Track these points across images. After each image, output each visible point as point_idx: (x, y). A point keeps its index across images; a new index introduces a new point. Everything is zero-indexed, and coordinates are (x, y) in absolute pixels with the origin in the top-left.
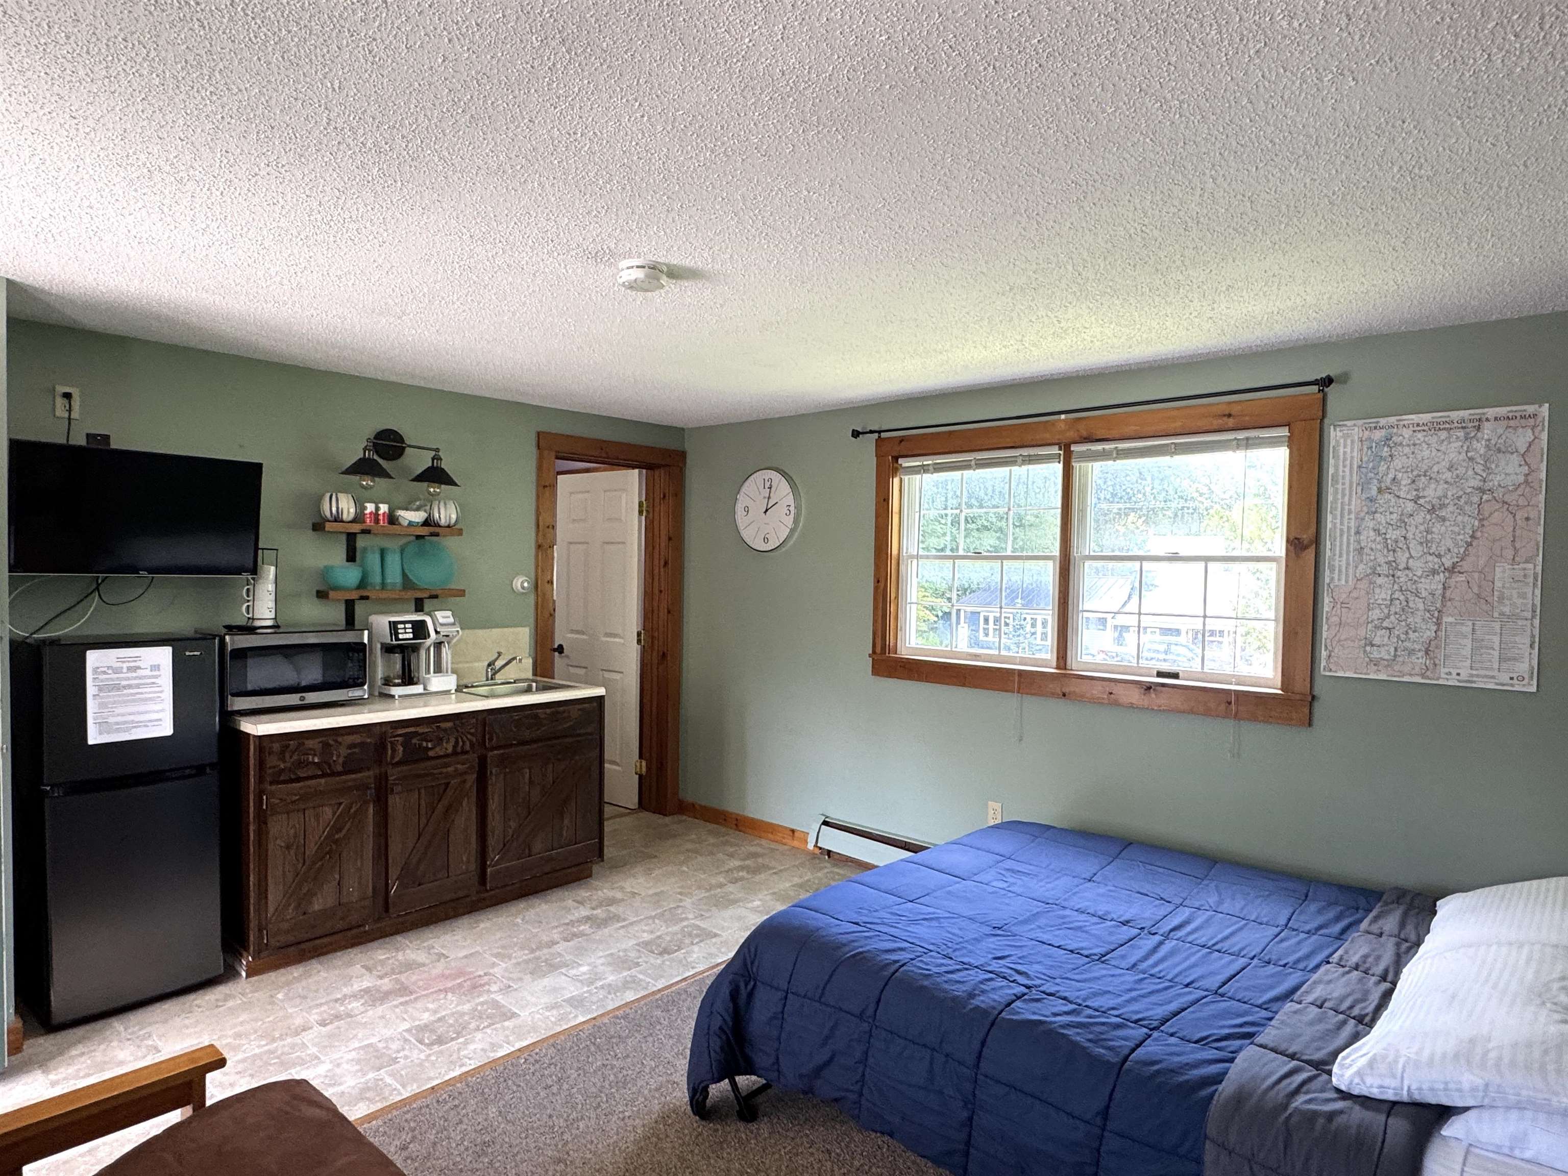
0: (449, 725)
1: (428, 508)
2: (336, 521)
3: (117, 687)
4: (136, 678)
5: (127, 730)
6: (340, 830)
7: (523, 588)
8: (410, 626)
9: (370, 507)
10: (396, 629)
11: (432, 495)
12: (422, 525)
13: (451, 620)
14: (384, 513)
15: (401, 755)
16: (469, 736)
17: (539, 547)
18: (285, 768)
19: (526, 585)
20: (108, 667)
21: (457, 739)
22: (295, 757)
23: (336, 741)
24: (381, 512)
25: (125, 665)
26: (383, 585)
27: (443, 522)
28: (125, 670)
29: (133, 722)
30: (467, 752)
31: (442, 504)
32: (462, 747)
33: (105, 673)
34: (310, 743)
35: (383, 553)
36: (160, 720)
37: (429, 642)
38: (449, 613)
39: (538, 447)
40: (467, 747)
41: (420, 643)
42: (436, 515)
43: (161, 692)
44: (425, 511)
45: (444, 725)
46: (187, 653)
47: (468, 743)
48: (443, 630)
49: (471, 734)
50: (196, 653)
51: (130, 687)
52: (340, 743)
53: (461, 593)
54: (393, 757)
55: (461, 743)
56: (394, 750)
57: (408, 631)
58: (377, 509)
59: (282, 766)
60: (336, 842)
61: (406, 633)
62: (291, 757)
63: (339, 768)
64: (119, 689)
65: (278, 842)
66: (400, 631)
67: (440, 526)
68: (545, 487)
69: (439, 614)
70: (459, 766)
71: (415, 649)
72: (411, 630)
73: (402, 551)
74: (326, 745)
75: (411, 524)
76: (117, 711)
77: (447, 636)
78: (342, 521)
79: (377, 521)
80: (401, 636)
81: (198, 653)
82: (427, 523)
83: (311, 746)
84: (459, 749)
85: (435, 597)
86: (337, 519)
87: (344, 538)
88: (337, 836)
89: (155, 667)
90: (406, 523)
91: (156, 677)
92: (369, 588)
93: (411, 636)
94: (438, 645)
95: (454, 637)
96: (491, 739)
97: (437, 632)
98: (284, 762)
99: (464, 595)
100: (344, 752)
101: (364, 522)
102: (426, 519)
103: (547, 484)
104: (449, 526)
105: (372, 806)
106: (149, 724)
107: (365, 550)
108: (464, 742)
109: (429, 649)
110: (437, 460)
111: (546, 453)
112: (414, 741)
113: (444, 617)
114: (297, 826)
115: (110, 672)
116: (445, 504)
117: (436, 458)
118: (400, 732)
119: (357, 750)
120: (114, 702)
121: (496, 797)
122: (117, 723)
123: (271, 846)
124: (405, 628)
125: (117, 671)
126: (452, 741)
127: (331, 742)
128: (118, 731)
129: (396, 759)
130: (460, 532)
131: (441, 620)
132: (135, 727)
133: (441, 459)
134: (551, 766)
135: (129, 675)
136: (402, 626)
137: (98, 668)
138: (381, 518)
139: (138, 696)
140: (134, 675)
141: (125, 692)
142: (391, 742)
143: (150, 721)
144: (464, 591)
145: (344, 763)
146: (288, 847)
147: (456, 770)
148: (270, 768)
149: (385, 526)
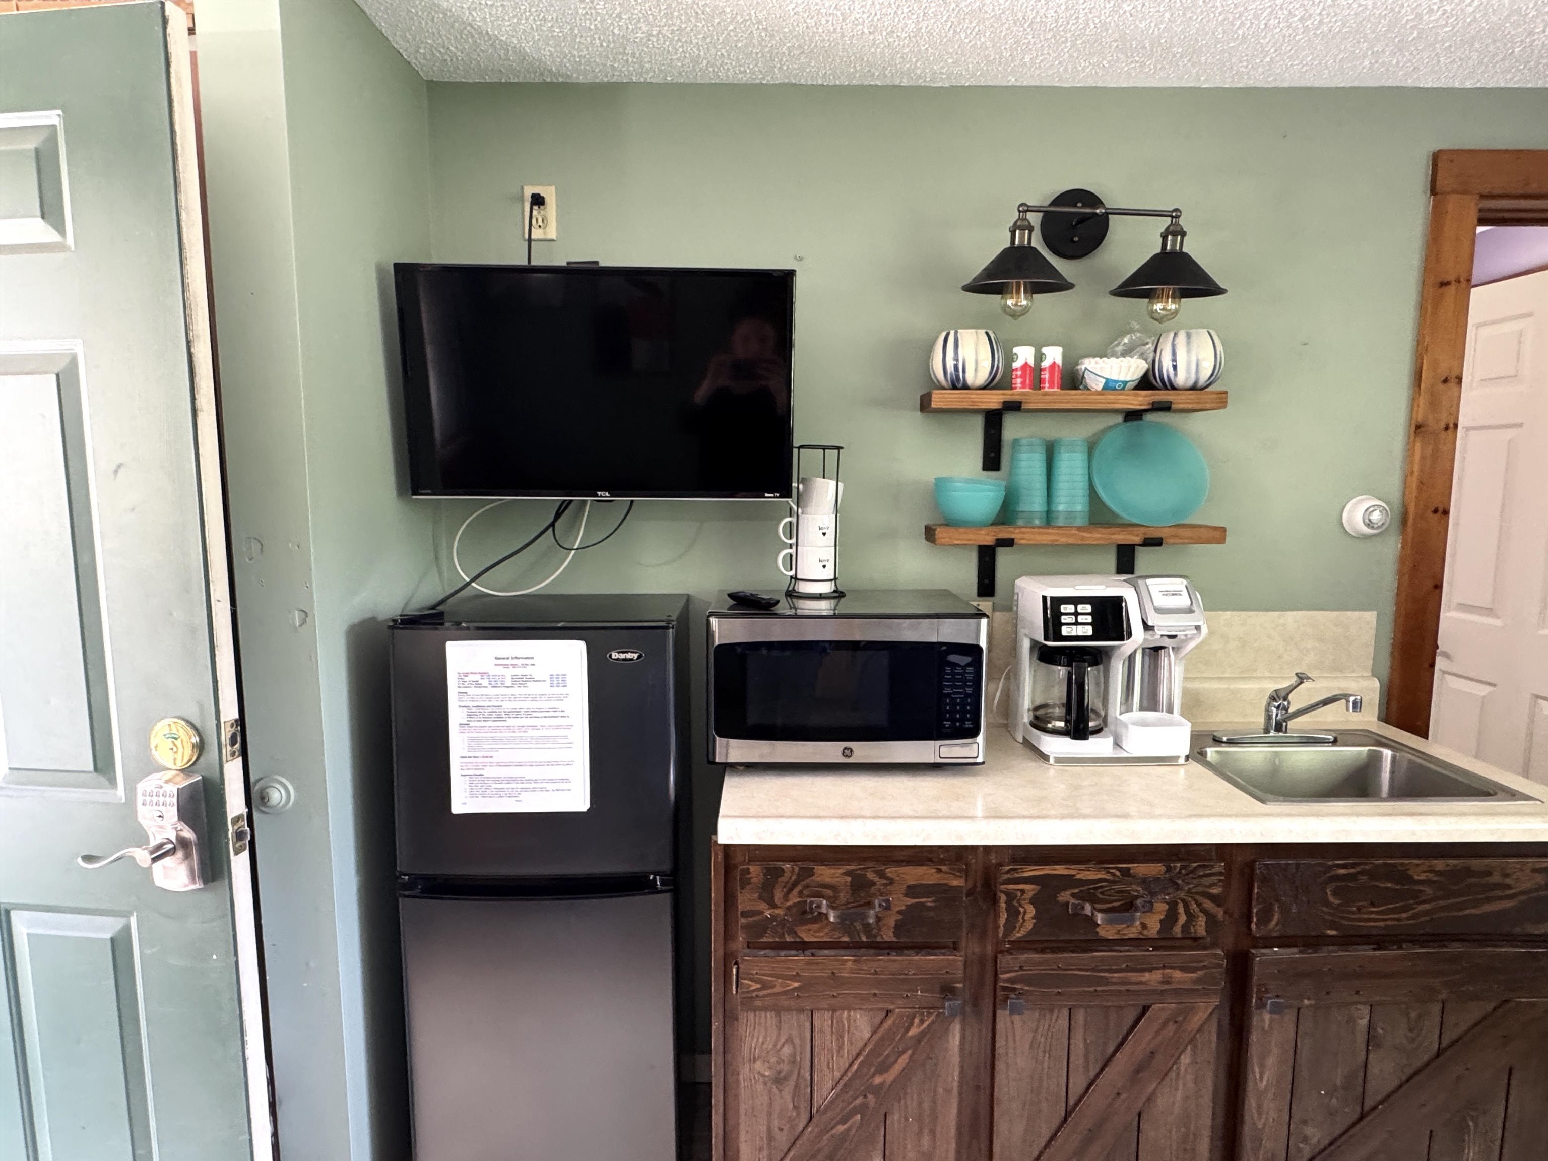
0: (1154, 869)
1: (1150, 346)
2: (954, 387)
3: (498, 715)
4: (526, 698)
5: (514, 795)
6: (883, 1068)
7: (1369, 524)
8: (1088, 608)
9: (1024, 355)
10: (1057, 614)
11: (1160, 320)
12: (1136, 388)
13: (1183, 601)
14: (1054, 365)
15: (1029, 925)
16: (1208, 904)
17: (1418, 429)
18: (774, 918)
19: (1376, 516)
20: (482, 674)
21: (1173, 906)
22: (794, 899)
23: (882, 875)
24: (1046, 364)
25: (509, 673)
26: (1049, 516)
27: (1181, 379)
28: (508, 682)
29: (521, 779)
30: (1196, 942)
31: (1182, 336)
32: (1185, 927)
33: (478, 685)
34: (826, 874)
35: (1051, 452)
36: (566, 780)
37: (1127, 647)
38: (1179, 584)
39: (1433, 191)
40: (1200, 927)
41: (1112, 647)
42: (1167, 364)
43: (569, 727)
44: (1142, 356)
45: (1141, 869)
46: (615, 655)
47: (1202, 921)
48: (1163, 624)
49: (1213, 898)
50: (629, 656)
51: (517, 713)
52: (891, 882)
53: (1218, 535)
54: (1010, 926)
55: (1183, 918)
56: (1014, 913)
57: (1081, 619)
58: (1039, 357)
59: (768, 914)
60: (877, 1090)
61: (1077, 623)
62: (786, 898)
63: (888, 936)
64: (499, 718)
65: (758, 1065)
66: (1064, 619)
67: (1173, 388)
68: (1444, 284)
69: (1156, 585)
70: (1178, 974)
71: (1099, 657)
72: (1089, 619)
73: (1091, 447)
74: (859, 885)
75: (1109, 386)
76: (501, 756)
77: (1173, 637)
78: (966, 387)
79: (1037, 384)
80: (1065, 631)
81: (636, 656)
82: (1146, 383)
83: (828, 880)
84: (1177, 930)
85: (1156, 542)
86: (957, 384)
87: (978, 424)
88: (878, 1080)
89: (559, 680)
90: (1097, 385)
91: (560, 698)
92: (1020, 522)
93: (1089, 631)
94: (1155, 651)
95: (1187, 640)
96: (1265, 916)
97: (1147, 627)
98: (773, 905)
99: (1221, 540)
100: (900, 902)
101: (1011, 387)
102: (1146, 376)
103: (1451, 277)
104: (1194, 388)
105: (956, 1029)
106: (550, 786)
107: (1016, 443)
108: (1191, 917)
109: (1131, 658)
110: (1175, 234)
111: (1453, 203)
112: (1065, 896)
113: (1166, 593)
114: (797, 1041)
115: (485, 682)
116: (1189, 336)
117: (1176, 231)
118: (1031, 871)
119: (929, 902)
120: (495, 741)
121: (1271, 1061)
122: (498, 780)
123: (745, 1072)
124: (1076, 614)
125: (495, 683)
126: (1161, 908)
127: (871, 876)
128: (500, 793)
129: (1018, 935)
130: (1221, 400)
131: (1161, 601)
132: (525, 790)
133: (1183, 234)
134: (1436, 1008)
135: (517, 691)
136: (1070, 608)
137: (466, 675)
138: (1046, 376)
139: (531, 733)
140: (522, 691)
141: (511, 722)
142: (1007, 894)
143: (552, 781)
144: (1223, 530)
145: (899, 928)
146: (779, 1080)
147: (1167, 981)
148: (744, 914)
149: (1054, 394)
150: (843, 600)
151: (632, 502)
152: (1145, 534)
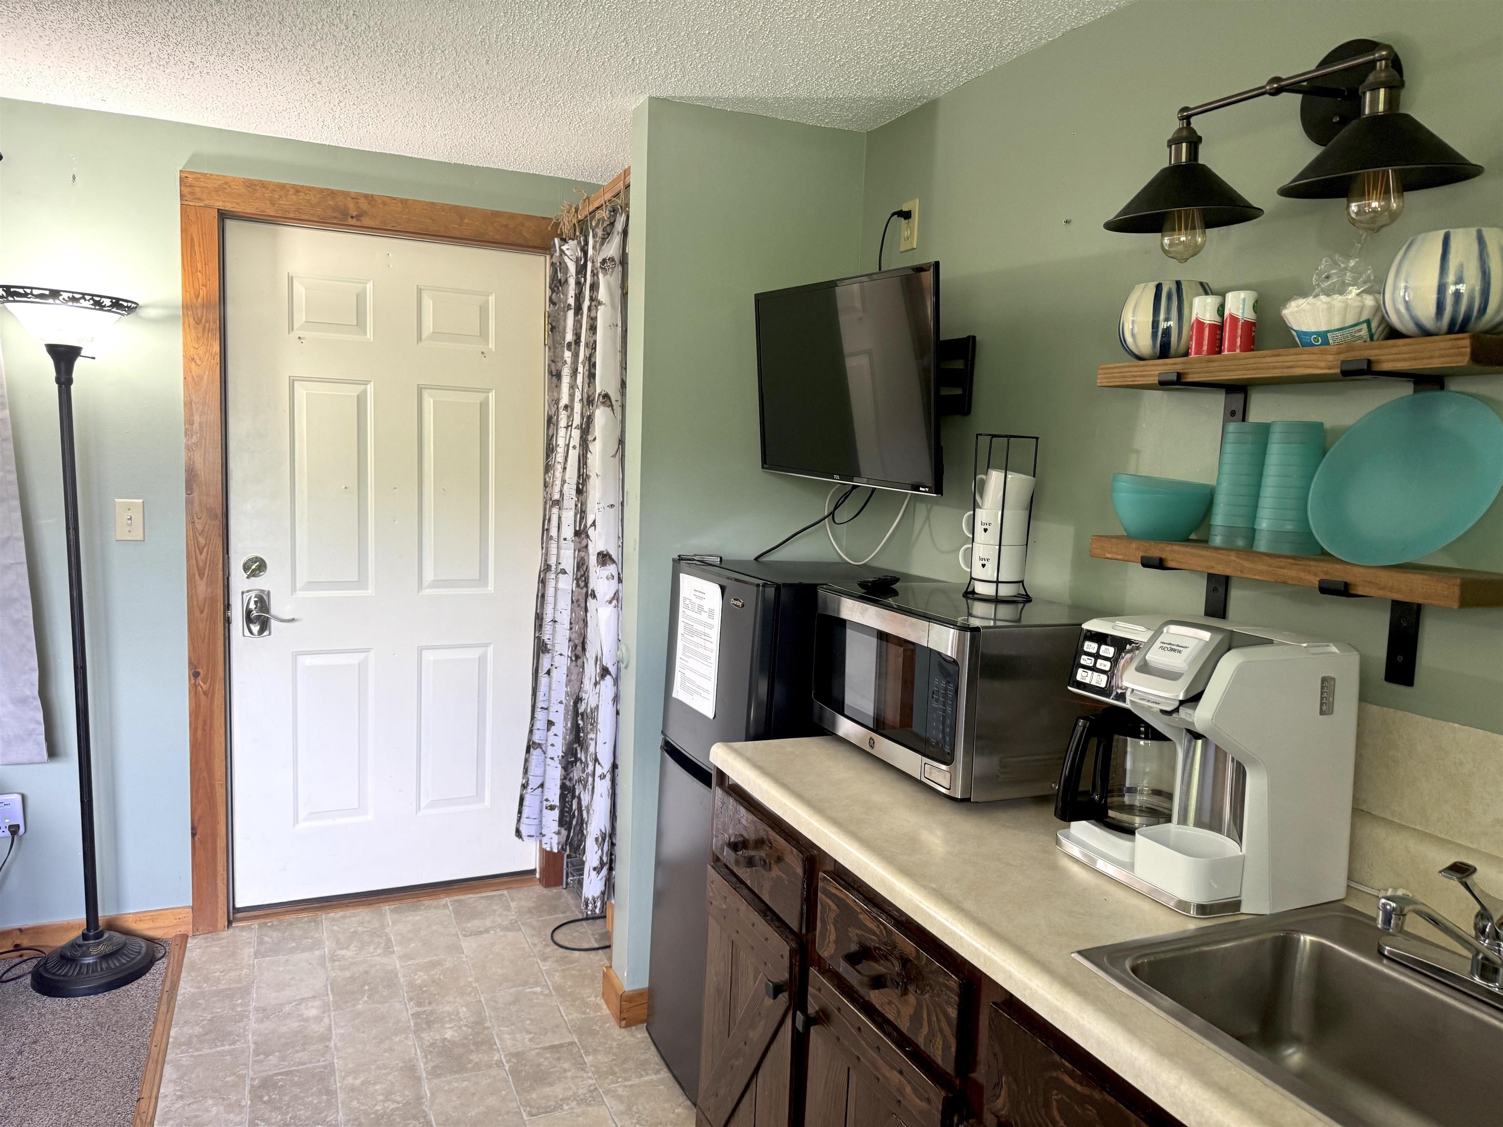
4: (701, 623)
5: (692, 692)
8: (1111, 651)
15: (832, 948)
16: (945, 1025)
20: (690, 601)
25: (697, 602)
26: (1254, 536)
28: (696, 609)
29: (695, 683)
32: (927, 1040)
33: (688, 607)
36: (708, 692)
40: (938, 1050)
43: (712, 651)
46: (733, 601)
47: (939, 1043)
49: (949, 1021)
50: (738, 603)
51: (697, 633)
54: (822, 940)
55: (926, 1027)
56: (824, 927)
57: (1100, 664)
58: (1220, 309)
61: (1094, 669)
66: (1084, 660)
72: (1107, 666)
80: (1080, 675)
81: (741, 604)
84: (921, 1039)
88: (751, 1033)
89: (711, 613)
91: (711, 627)
93: (1102, 681)
106: (702, 693)
108: (931, 1030)
114: (726, 961)
118: (834, 888)
119: (785, 879)
122: (688, 680)
124: (1097, 656)
125: (693, 607)
126: (912, 1000)
128: (688, 690)
129: (825, 953)
132: (696, 691)
135: (699, 616)
136: (1093, 647)
137: (686, 598)
139: (700, 650)
140: (701, 618)
141: (695, 639)
142: (822, 903)
143: (703, 689)
149: (1234, 358)
150: (1027, 605)
151: (874, 490)
152: (1326, 573)
